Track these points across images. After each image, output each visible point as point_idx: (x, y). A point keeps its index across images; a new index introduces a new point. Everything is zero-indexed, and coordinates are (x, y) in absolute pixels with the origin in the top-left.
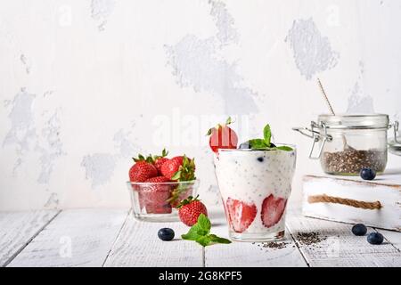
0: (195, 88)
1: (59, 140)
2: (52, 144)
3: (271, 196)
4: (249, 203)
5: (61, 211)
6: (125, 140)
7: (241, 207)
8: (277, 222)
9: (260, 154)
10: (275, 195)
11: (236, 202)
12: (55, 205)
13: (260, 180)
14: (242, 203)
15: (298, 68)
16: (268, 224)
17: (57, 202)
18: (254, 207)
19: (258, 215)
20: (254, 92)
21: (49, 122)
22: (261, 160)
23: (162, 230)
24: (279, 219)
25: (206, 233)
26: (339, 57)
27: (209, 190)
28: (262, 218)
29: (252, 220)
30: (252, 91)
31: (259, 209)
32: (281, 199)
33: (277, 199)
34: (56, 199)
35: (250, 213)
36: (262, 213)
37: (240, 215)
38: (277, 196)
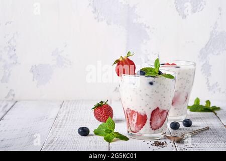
0: (107, 22)
1: (15, 54)
2: (11, 57)
3: (158, 108)
4: (142, 113)
5: (16, 102)
6: (59, 56)
7: (136, 115)
8: (161, 127)
9: (151, 79)
10: (160, 108)
11: (133, 112)
12: (12, 97)
13: (150, 98)
14: (137, 112)
15: (177, 10)
16: (155, 127)
17: (14, 95)
18: (145, 116)
19: (148, 122)
20: (147, 26)
21: (9, 43)
22: (151, 83)
23: (80, 128)
24: (162, 124)
25: (111, 131)
26: (205, 4)
27: (115, 90)
28: (151, 123)
29: (144, 125)
30: (145, 25)
31: (149, 117)
32: (164, 111)
33: (161, 111)
34: (13, 93)
35: (142, 120)
36: (150, 120)
37: (136, 121)
38: (161, 109)
